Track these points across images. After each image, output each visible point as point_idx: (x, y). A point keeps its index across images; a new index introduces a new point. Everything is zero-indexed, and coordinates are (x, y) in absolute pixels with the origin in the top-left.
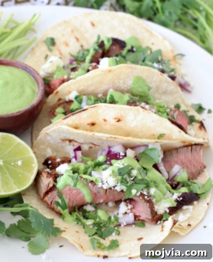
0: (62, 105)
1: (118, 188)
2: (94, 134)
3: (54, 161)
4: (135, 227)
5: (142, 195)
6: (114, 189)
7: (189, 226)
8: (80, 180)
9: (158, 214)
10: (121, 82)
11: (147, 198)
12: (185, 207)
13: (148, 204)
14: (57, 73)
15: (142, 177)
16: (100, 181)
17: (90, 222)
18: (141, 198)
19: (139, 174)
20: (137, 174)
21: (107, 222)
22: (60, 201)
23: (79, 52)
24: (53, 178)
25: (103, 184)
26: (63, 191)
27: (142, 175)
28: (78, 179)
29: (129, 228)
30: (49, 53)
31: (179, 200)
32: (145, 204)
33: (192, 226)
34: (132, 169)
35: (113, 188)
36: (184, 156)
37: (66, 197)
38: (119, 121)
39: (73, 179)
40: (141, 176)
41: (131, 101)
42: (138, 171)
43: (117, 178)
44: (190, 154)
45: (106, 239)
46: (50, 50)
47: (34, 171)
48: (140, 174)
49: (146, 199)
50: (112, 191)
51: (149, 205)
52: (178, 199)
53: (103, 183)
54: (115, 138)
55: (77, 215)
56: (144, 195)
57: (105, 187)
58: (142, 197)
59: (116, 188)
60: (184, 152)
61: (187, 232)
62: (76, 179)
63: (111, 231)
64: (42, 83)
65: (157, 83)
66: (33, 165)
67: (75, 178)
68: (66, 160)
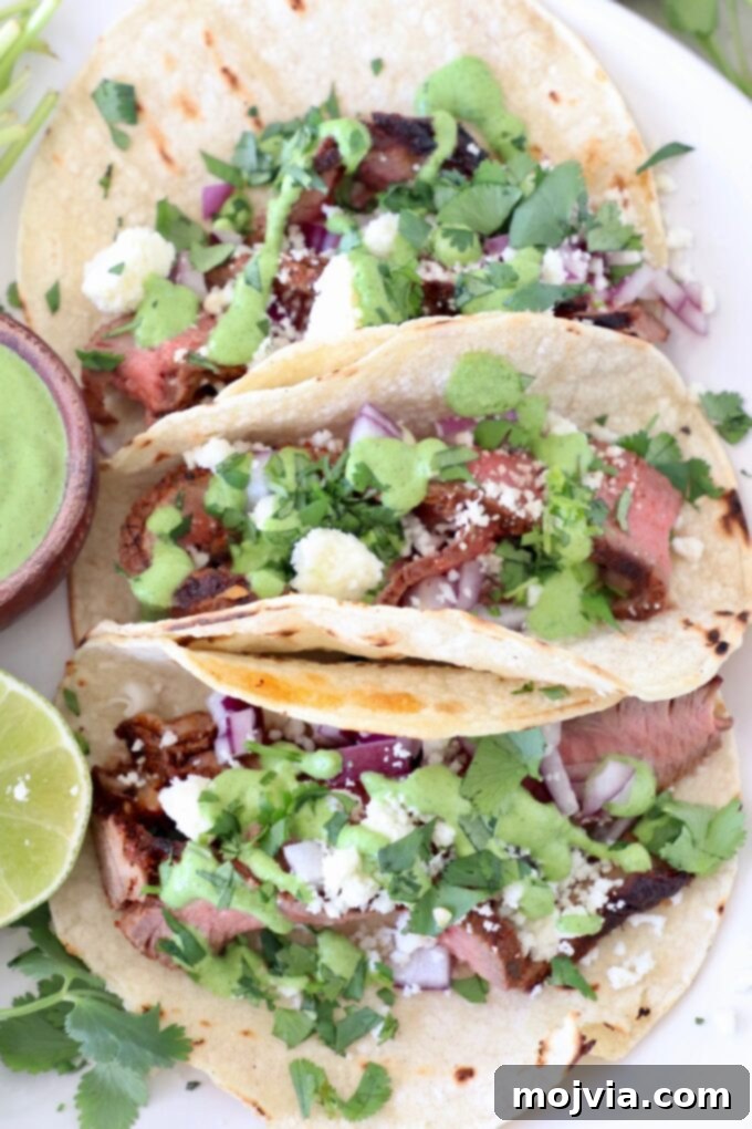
0: (173, 494)
1: (383, 906)
3: (151, 742)
5: (474, 918)
6: (367, 911)
7: (643, 1018)
8: (243, 885)
9: (536, 963)
11: (492, 928)
12: (636, 920)
13: (495, 949)
14: (147, 317)
15: (475, 848)
16: (315, 890)
17: (290, 989)
18: (469, 929)
19: (463, 837)
21: (352, 980)
22: (178, 940)
23: (241, 145)
24: (145, 869)
25: (326, 901)
26: (184, 913)
27: (475, 839)
28: (233, 885)
29: (432, 998)
30: (114, 156)
31: (615, 911)
32: (485, 946)
33: (653, 1011)
34: (438, 819)
35: (363, 908)
36: (642, 722)
37: (197, 927)
38: (382, 645)
39: (214, 884)
40: (471, 842)
42: (460, 830)
44: (667, 718)
45: (349, 1056)
46: (121, 142)
47: (76, 815)
48: (468, 836)
49: (488, 930)
50: (363, 915)
51: (500, 950)
52: (611, 907)
53: (328, 898)
55: (244, 961)
56: (482, 918)
57: (334, 911)
58: (474, 926)
59: (376, 906)
60: (644, 710)
61: (632, 1043)
62: (226, 884)
63: (367, 1021)
64: (81, 428)
65: (557, 358)
66: (74, 791)
67: (224, 881)
68: (196, 732)
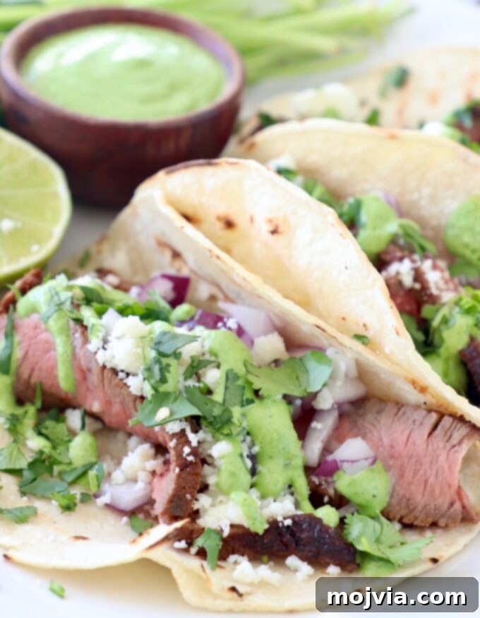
1: (136, 385)
2: (182, 227)
4: (127, 524)
5: (182, 439)
6: (122, 380)
7: (230, 591)
10: (426, 191)
11: (188, 455)
13: (178, 470)
15: (224, 402)
16: (101, 335)
19: (222, 386)
20: (217, 383)
21: (75, 469)
25: (104, 348)
26: (21, 323)
27: (231, 397)
31: (280, 525)
32: (173, 465)
33: (244, 599)
34: (216, 364)
35: (121, 375)
37: (19, 343)
38: (274, 232)
40: (225, 395)
41: (401, 242)
42: (224, 378)
43: (143, 352)
44: (425, 436)
48: (226, 388)
49: (184, 455)
50: (117, 381)
52: (281, 519)
53: (106, 346)
54: (218, 257)
56: (187, 441)
57: (101, 357)
58: (177, 445)
59: (131, 381)
60: (414, 421)
63: (57, 489)
67: (59, 300)
